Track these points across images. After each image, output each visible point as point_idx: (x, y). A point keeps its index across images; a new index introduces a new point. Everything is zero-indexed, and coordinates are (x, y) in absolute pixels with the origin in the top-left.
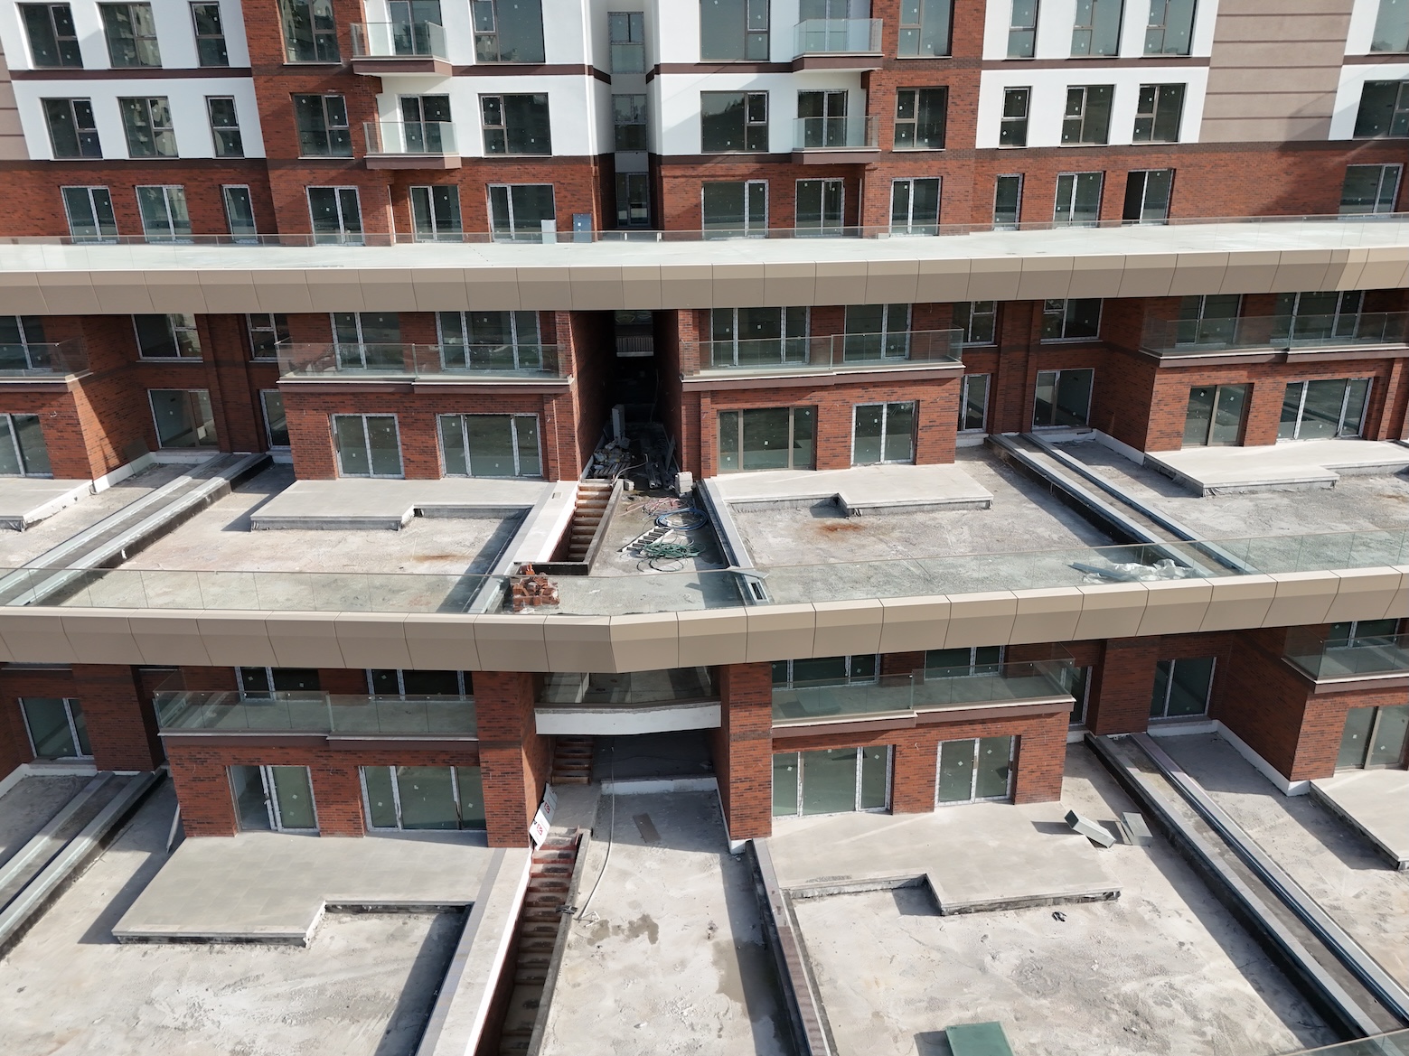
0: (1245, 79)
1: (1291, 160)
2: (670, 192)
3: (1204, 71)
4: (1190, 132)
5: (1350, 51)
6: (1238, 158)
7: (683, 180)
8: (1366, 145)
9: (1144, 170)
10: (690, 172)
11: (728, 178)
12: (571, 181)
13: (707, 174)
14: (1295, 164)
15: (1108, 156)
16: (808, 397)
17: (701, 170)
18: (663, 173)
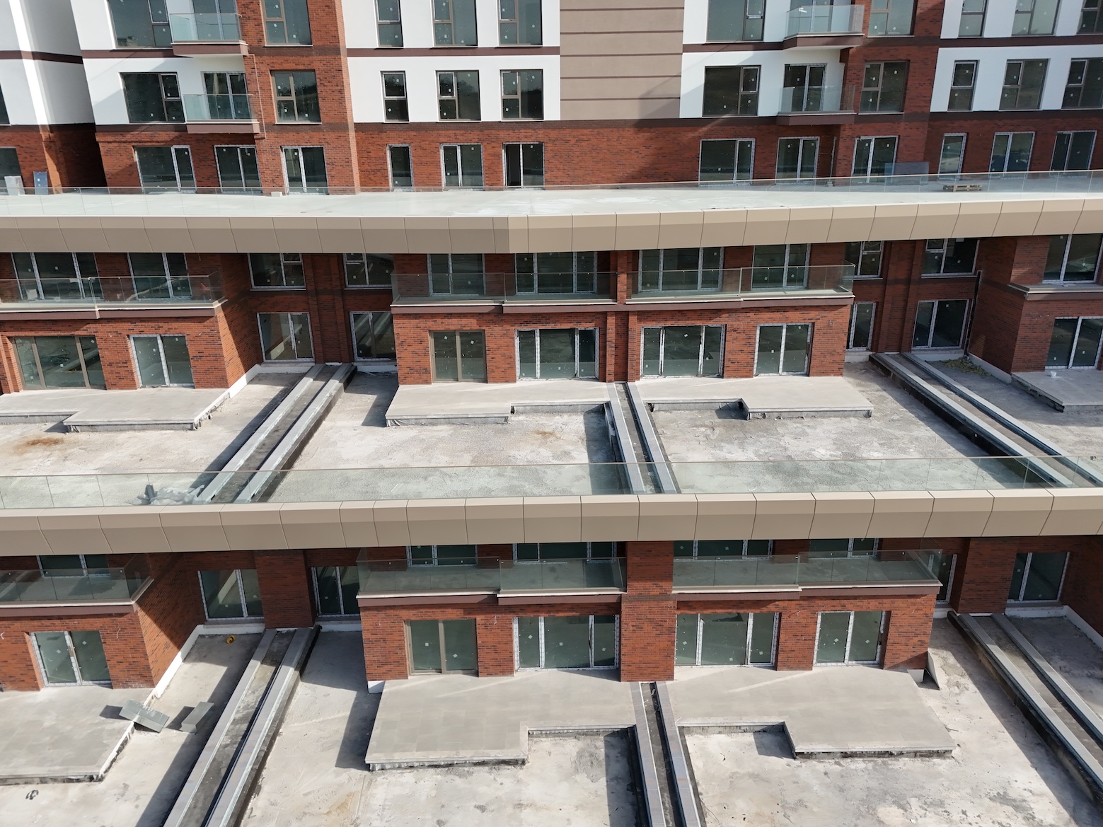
0: (595, 66)
1: (647, 135)
2: (107, 153)
3: (556, 59)
4: (552, 110)
5: (687, 40)
6: (599, 133)
7: (116, 144)
8: (716, 122)
9: (518, 143)
10: (120, 138)
11: (154, 144)
12: (27, 145)
13: (134, 140)
14: (651, 139)
15: (481, 131)
16: (85, 328)
17: (129, 137)
18: (97, 139)
